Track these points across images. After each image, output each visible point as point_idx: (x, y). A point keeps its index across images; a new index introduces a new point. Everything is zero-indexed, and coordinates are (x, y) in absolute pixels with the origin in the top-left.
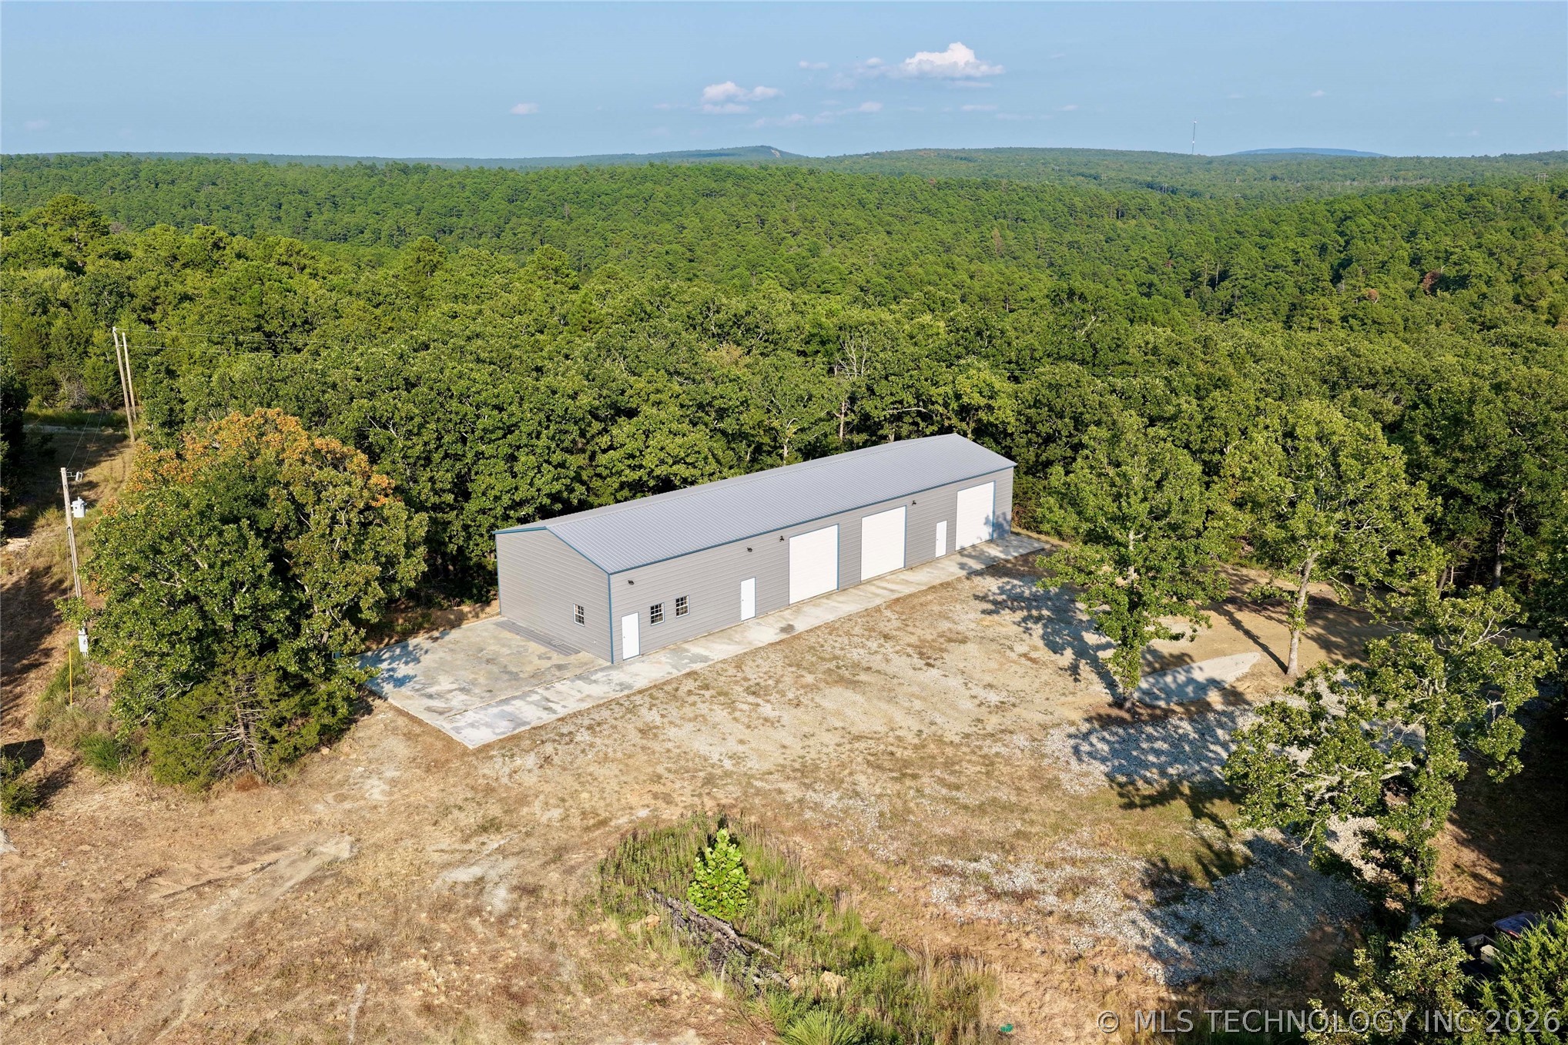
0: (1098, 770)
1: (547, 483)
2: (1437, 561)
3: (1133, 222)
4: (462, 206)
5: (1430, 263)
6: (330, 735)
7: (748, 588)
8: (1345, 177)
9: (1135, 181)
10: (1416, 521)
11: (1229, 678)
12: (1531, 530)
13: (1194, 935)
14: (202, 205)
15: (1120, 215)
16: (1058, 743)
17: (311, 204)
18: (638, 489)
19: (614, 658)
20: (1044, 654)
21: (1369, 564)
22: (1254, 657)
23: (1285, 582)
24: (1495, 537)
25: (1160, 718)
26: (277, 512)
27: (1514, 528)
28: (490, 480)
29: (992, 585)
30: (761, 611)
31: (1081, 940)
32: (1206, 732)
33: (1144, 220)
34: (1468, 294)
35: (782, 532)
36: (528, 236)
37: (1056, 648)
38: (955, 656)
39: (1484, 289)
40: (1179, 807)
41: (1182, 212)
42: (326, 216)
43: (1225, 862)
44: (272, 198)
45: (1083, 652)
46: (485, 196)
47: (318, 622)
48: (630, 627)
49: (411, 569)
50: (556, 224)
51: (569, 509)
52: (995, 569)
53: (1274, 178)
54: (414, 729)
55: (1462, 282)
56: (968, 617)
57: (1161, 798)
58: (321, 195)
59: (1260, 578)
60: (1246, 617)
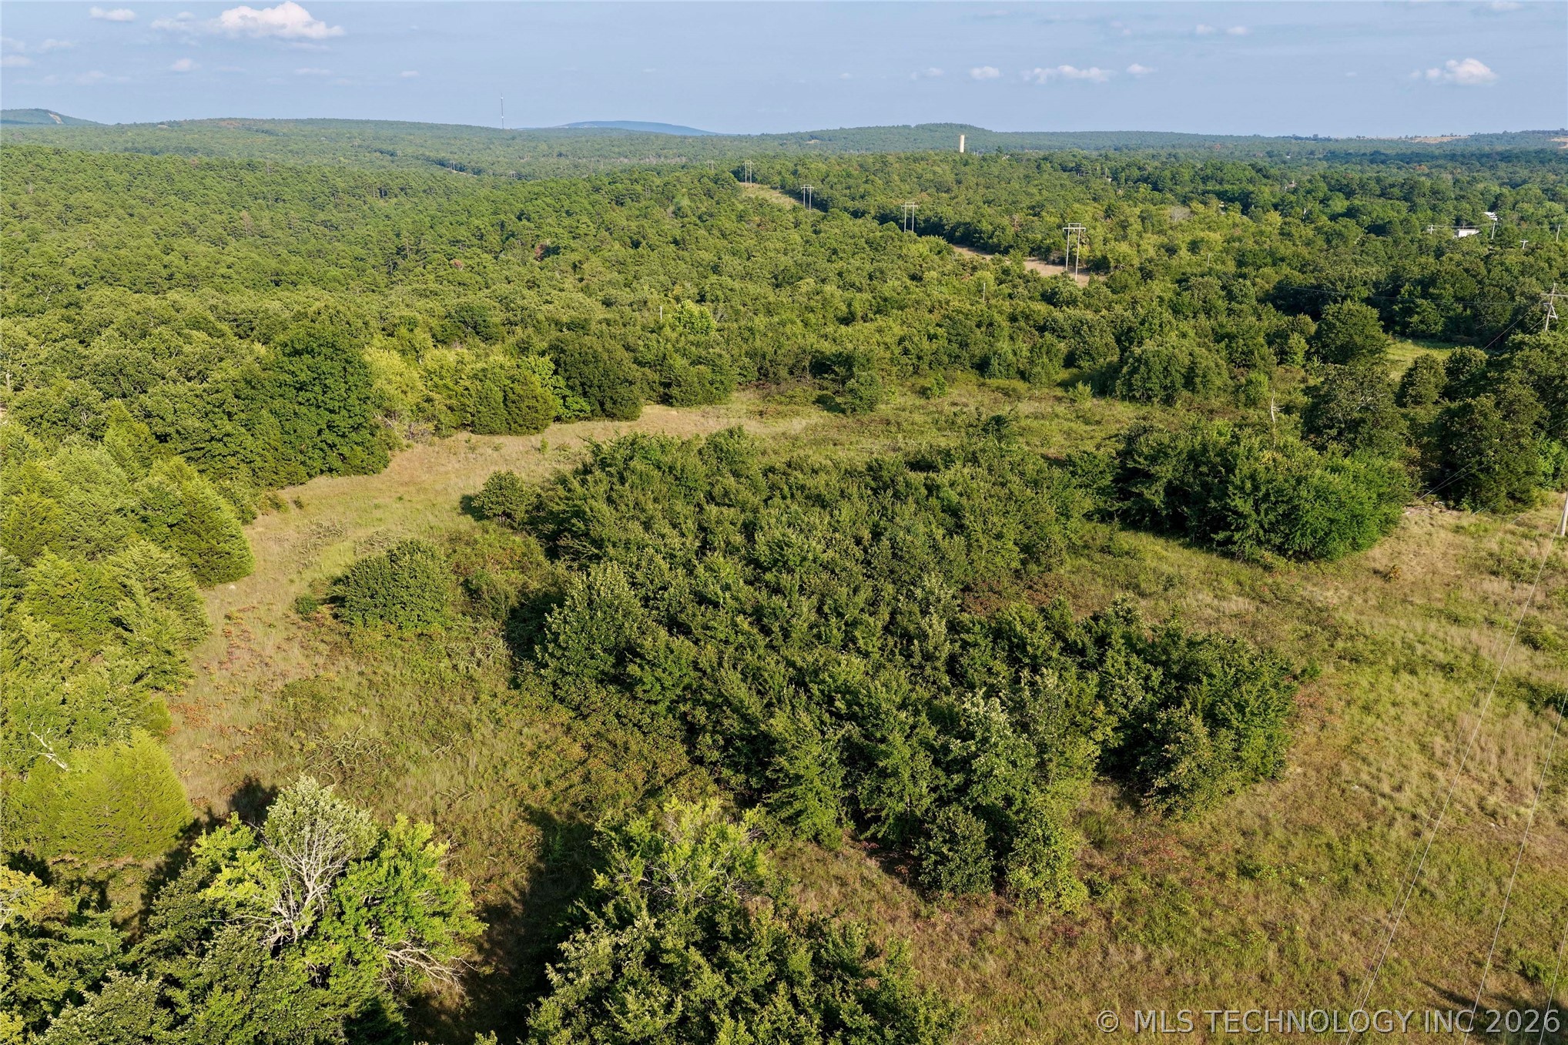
3: (394, 200)
9: (427, 159)
33: (404, 198)
41: (440, 190)
53: (560, 155)
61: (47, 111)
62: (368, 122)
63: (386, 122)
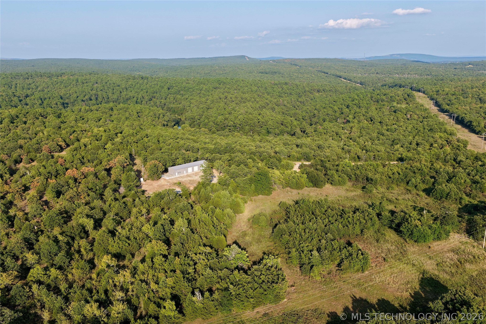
1: (172, 164)
3: (321, 94)
6: (160, 178)
7: (185, 171)
8: (396, 73)
9: (336, 75)
14: (95, 90)
15: (318, 91)
17: (121, 90)
18: (179, 164)
19: (176, 175)
26: (157, 166)
28: (168, 164)
30: (186, 173)
33: (324, 93)
35: (187, 168)
36: (173, 100)
41: (334, 90)
42: (125, 93)
44: (112, 88)
46: (163, 88)
47: (159, 172)
48: (177, 173)
49: (164, 169)
50: (179, 97)
51: (173, 166)
53: (377, 73)
54: (164, 179)
58: (123, 87)
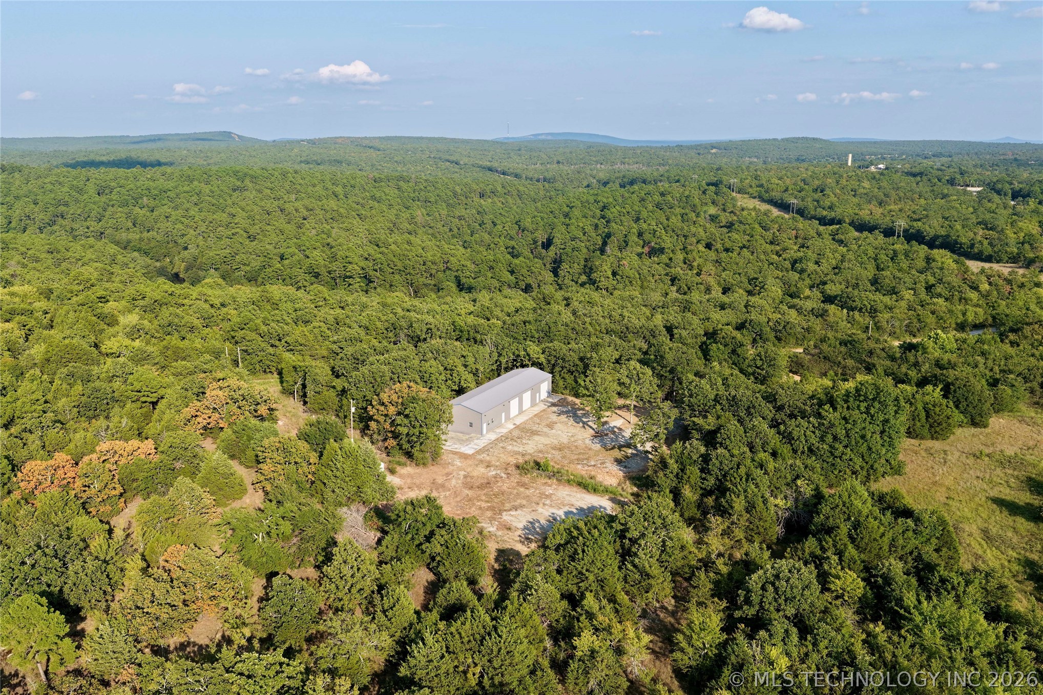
0: (598, 445)
2: (660, 394)
3: (490, 200)
4: (66, 199)
5: (647, 236)
7: (503, 415)
8: (597, 162)
9: (480, 167)
10: (655, 386)
11: (618, 426)
12: (681, 383)
13: (625, 467)
15: (482, 196)
16: (588, 442)
19: (482, 434)
20: (575, 424)
21: (646, 397)
22: (623, 420)
23: (628, 402)
24: (673, 386)
25: (607, 435)
27: (677, 383)
29: (555, 409)
30: (507, 420)
31: (607, 470)
32: (617, 436)
33: (496, 199)
34: (664, 258)
35: (509, 400)
37: (578, 423)
38: (556, 426)
39: (671, 255)
40: (616, 450)
41: (515, 193)
43: (627, 457)
45: (584, 423)
48: (485, 427)
52: (553, 405)
53: (558, 162)
55: (662, 251)
56: (554, 418)
57: (612, 449)
59: (621, 402)
60: (617, 411)
61: (230, 133)
62: (422, 138)
63: (434, 138)
